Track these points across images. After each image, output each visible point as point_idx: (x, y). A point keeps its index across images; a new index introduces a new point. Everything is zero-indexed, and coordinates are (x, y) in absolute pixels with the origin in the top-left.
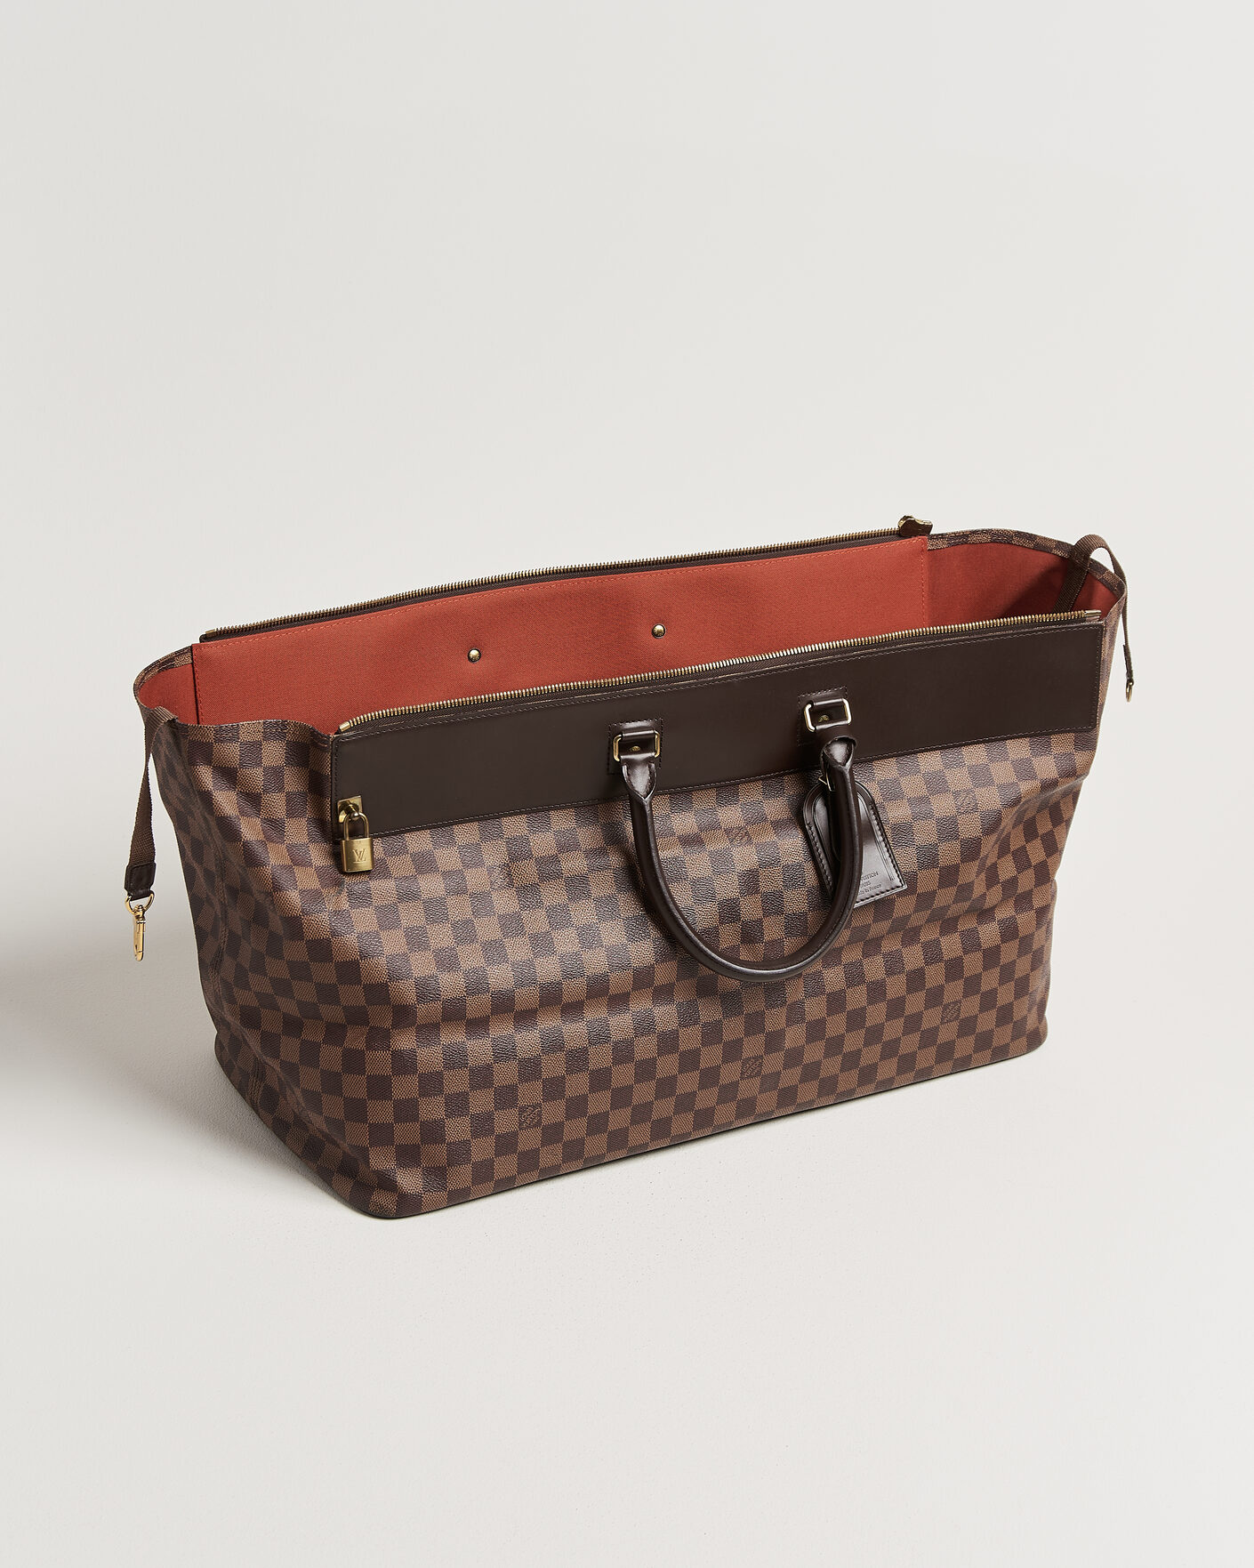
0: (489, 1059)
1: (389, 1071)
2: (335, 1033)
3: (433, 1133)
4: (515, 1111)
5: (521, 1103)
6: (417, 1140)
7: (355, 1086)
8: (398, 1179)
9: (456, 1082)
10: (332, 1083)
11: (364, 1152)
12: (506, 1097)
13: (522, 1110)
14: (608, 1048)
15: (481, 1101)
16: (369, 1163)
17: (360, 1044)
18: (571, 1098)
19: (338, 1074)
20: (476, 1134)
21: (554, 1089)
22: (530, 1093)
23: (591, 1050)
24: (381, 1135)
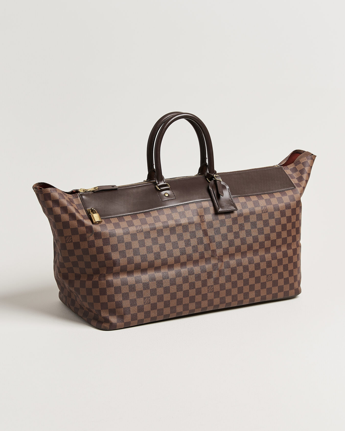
0: (134, 283)
1: (105, 286)
2: (90, 277)
3: (119, 305)
4: (142, 299)
5: (144, 296)
6: (115, 307)
7: (96, 292)
8: (110, 319)
9: (125, 289)
10: (89, 292)
11: (99, 311)
12: (140, 294)
13: (145, 298)
14: (169, 280)
15: (133, 295)
16: (101, 315)
17: (97, 279)
18: (159, 295)
19: (91, 289)
20: (131, 305)
21: (153, 292)
22: (147, 293)
23: (164, 281)
24: (104, 306)
